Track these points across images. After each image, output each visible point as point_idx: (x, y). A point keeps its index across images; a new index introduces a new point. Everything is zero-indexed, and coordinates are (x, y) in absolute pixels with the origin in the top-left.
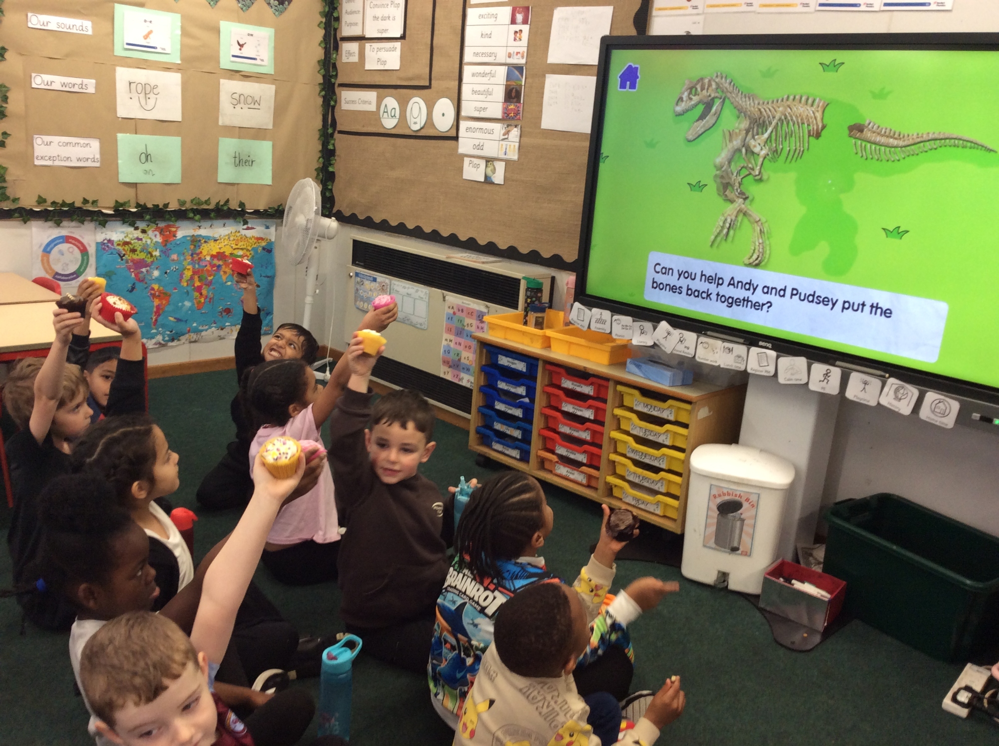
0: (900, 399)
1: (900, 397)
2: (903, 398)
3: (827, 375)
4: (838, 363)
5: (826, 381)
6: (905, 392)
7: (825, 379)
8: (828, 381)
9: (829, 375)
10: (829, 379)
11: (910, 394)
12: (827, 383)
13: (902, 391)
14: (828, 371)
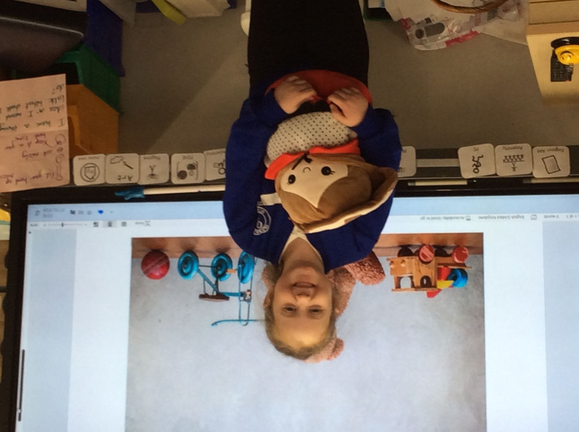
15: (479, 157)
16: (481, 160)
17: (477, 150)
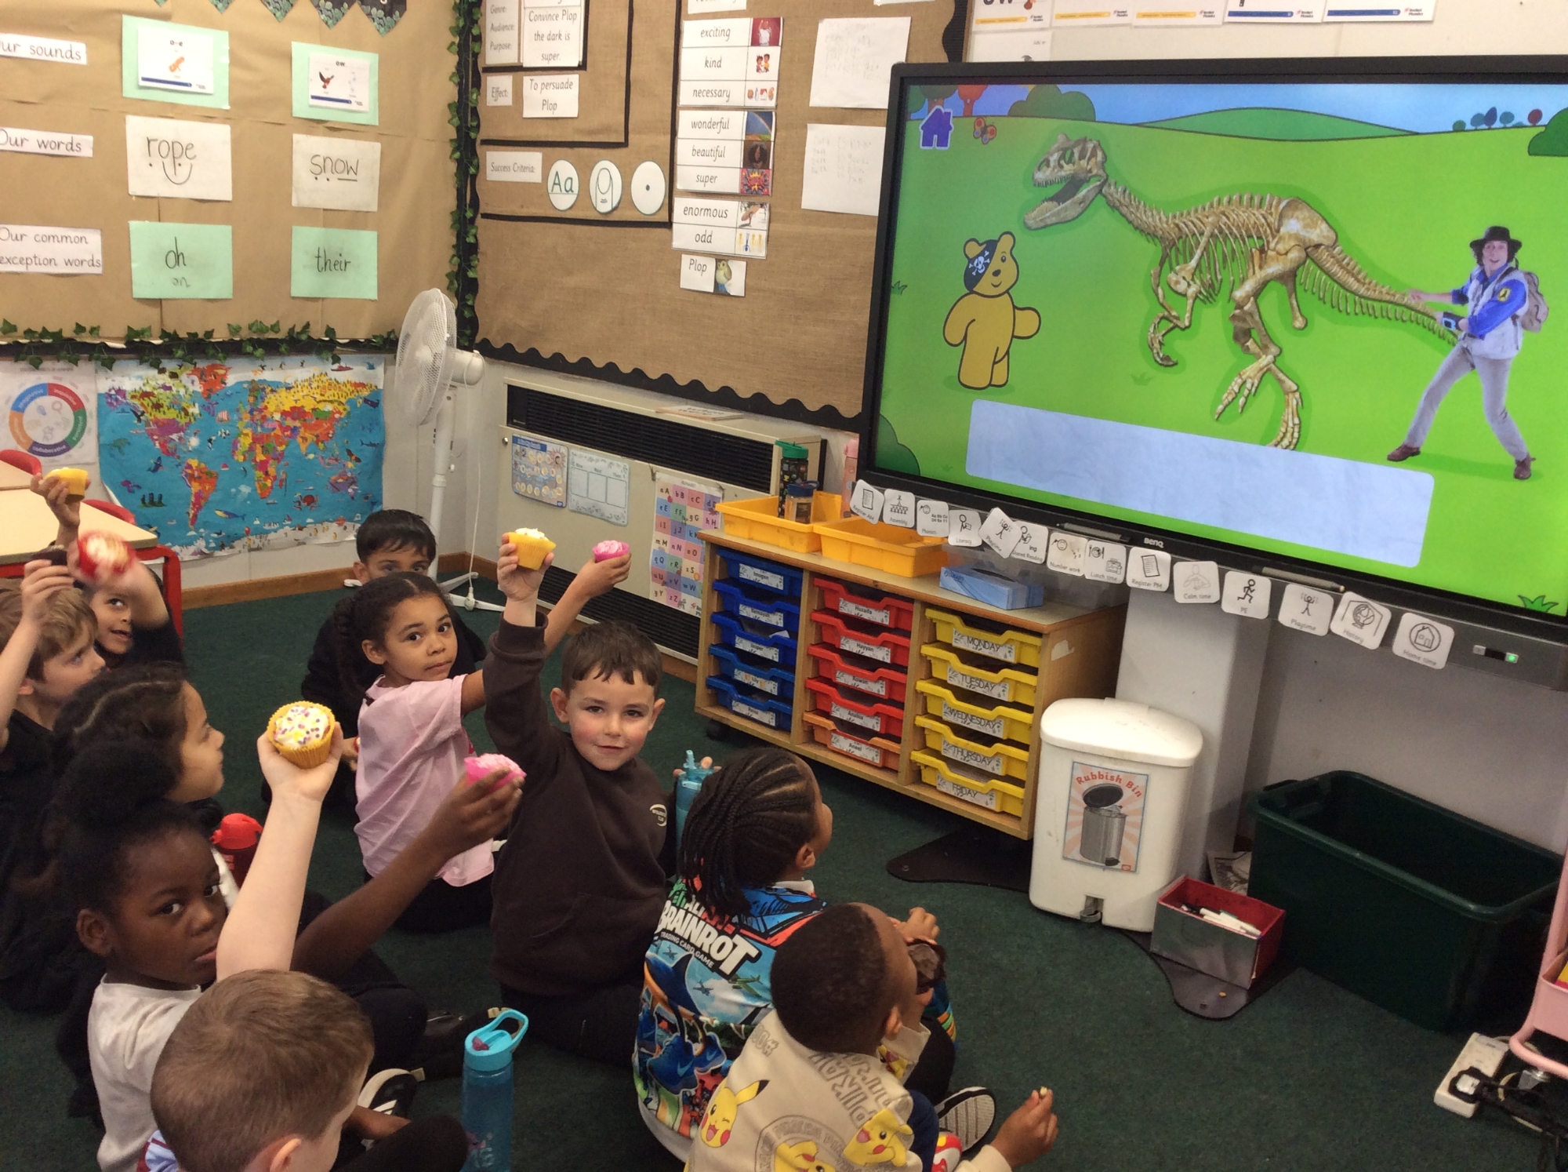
0: (1362, 625)
1: (1361, 621)
2: (1366, 622)
3: (1249, 589)
4: (1266, 570)
5: (1248, 598)
6: (1371, 614)
7: (1247, 594)
8: (1251, 597)
9: (1252, 588)
10: (1252, 594)
11: (1377, 616)
12: (1250, 601)
13: (1365, 612)
14: (1251, 583)
15: (1243, 598)
16: (1242, 594)
17: (1244, 609)
